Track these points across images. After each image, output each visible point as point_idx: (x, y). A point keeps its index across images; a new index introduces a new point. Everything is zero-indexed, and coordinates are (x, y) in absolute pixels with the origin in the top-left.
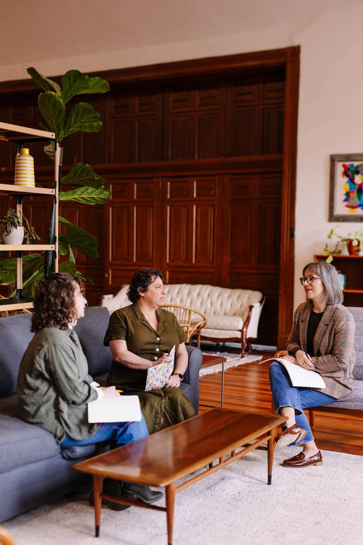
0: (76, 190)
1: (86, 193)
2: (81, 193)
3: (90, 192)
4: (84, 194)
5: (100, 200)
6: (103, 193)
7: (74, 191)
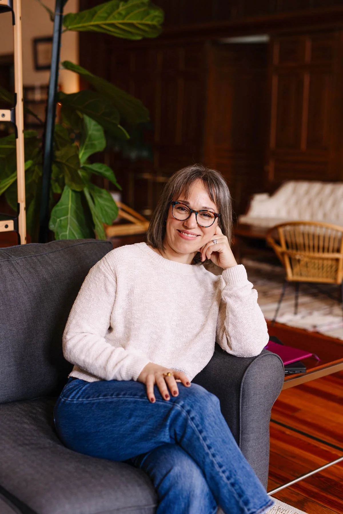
0: (96, 8)
1: (115, 14)
2: (105, 15)
3: (123, 13)
4: (111, 17)
5: (147, 29)
6: (148, 14)
7: (92, 10)
